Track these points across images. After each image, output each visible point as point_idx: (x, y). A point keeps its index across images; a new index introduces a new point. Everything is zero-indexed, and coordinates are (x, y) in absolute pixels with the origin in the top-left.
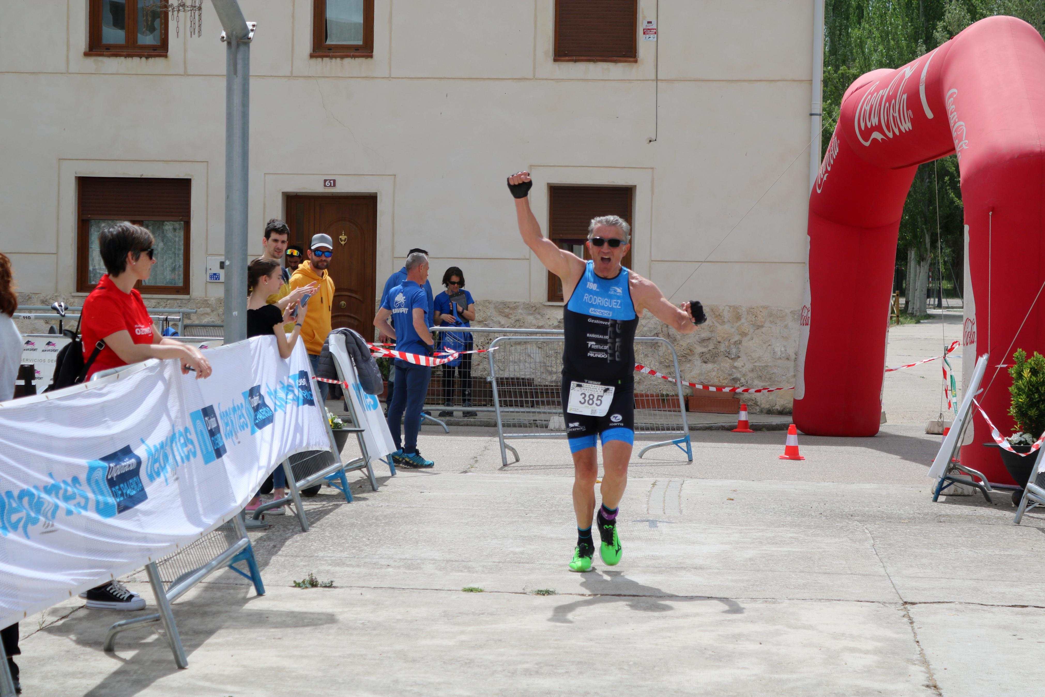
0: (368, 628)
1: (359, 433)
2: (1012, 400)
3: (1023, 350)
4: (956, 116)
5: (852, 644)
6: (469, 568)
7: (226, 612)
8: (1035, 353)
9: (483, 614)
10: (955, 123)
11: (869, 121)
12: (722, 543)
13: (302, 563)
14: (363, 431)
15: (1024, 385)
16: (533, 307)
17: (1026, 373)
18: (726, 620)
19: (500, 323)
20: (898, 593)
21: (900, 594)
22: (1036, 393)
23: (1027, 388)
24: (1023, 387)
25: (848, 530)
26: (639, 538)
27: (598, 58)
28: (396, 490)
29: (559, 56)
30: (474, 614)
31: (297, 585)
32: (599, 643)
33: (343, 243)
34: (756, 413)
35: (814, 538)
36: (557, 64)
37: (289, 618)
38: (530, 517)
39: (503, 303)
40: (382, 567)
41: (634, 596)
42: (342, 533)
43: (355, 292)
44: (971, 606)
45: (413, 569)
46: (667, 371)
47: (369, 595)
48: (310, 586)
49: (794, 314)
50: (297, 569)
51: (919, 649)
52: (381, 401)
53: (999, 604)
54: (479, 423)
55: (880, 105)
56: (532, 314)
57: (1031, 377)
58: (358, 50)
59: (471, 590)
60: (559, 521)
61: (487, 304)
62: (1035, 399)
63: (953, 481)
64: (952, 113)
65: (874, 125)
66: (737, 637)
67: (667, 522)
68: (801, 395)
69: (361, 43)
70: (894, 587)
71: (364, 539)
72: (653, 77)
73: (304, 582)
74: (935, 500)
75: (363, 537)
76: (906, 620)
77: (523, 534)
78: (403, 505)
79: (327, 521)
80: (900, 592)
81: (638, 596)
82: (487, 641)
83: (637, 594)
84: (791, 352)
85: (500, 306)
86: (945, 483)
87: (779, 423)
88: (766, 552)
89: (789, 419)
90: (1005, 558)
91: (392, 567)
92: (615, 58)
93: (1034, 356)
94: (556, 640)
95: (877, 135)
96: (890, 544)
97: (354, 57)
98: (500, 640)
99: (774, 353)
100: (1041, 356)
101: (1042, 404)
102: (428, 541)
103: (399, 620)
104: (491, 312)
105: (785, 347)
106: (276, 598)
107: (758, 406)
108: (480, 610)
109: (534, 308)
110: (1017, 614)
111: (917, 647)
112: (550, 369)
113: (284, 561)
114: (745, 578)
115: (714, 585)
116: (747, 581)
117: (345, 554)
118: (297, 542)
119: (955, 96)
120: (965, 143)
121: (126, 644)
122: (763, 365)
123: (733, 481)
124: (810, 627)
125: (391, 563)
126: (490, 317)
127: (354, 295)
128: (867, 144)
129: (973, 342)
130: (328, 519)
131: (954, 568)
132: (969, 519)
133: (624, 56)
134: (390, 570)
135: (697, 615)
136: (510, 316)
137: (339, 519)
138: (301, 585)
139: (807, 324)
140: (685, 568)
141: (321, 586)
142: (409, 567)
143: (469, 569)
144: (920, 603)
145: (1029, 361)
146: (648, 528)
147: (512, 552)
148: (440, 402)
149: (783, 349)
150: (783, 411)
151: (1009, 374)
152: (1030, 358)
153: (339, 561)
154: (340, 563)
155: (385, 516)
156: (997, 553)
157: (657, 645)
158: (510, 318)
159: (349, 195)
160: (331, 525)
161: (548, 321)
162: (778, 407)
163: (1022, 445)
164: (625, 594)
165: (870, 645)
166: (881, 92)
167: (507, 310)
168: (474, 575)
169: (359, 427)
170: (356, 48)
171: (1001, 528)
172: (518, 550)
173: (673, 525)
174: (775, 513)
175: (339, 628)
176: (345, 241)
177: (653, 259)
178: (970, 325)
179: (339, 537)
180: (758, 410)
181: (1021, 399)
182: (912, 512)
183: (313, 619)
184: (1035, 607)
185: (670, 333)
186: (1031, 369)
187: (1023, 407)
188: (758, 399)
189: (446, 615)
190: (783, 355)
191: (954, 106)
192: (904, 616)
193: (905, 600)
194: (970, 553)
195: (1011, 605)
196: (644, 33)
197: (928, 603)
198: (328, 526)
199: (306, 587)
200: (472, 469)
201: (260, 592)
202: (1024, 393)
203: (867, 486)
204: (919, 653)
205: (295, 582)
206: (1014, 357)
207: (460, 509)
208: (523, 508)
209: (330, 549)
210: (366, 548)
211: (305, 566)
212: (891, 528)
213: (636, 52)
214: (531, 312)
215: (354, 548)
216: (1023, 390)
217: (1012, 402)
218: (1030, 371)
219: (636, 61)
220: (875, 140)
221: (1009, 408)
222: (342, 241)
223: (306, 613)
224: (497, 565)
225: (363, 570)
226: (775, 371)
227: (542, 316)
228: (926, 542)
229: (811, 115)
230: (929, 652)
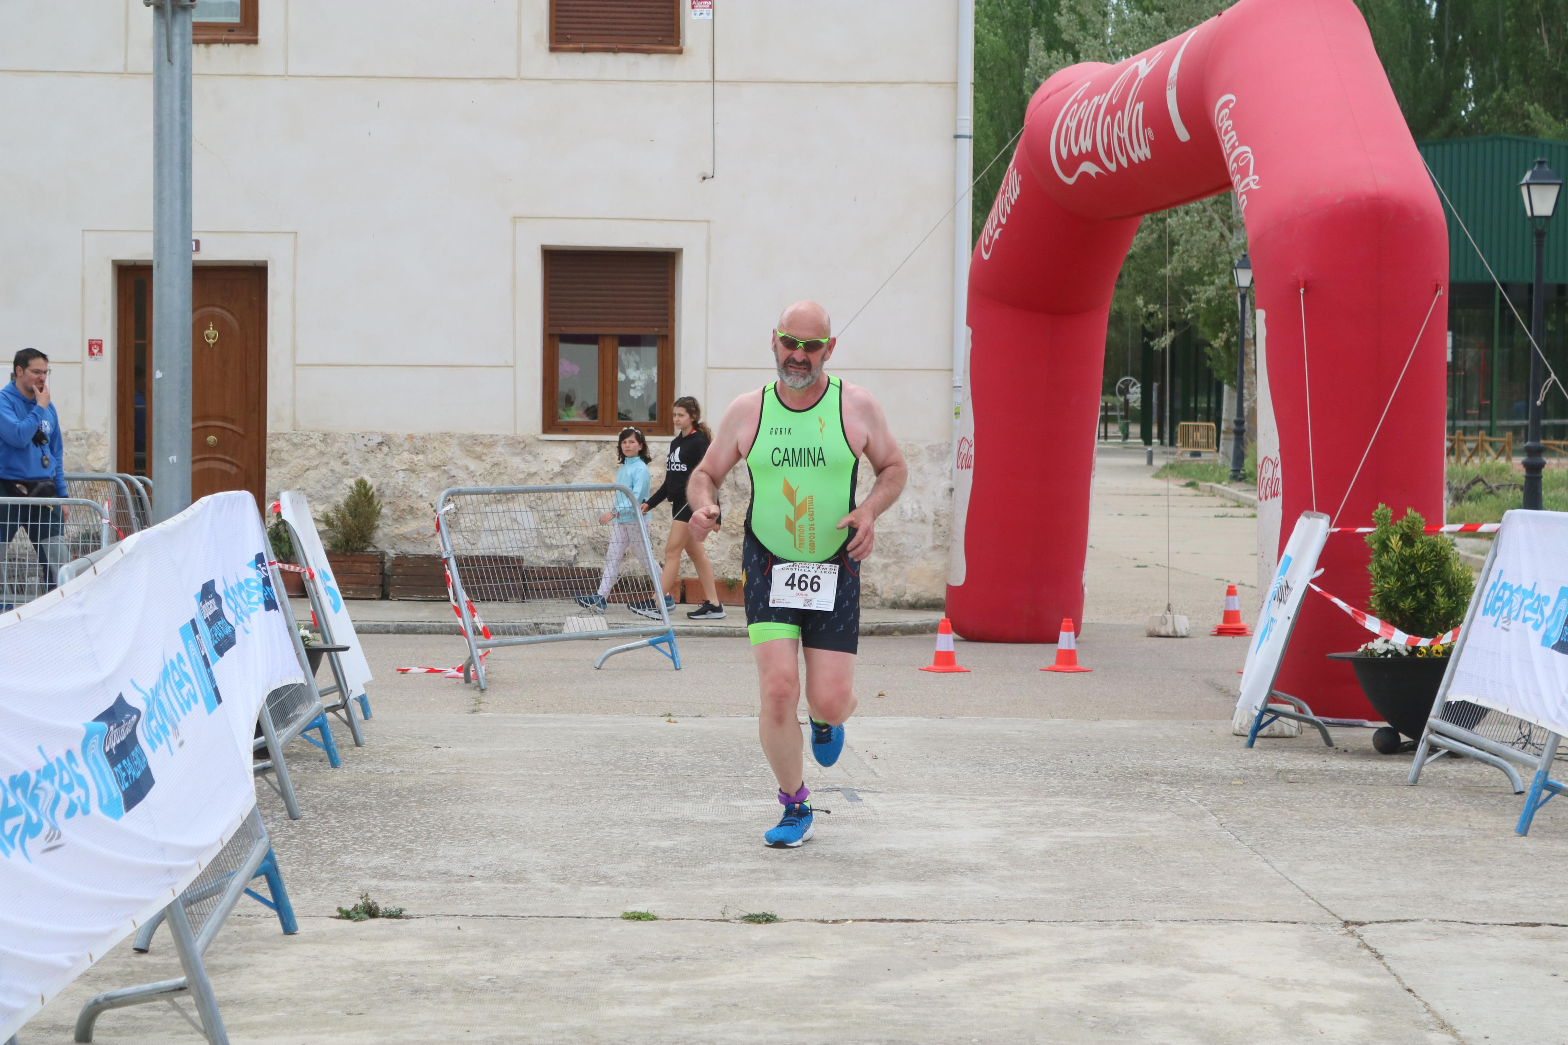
0: (502, 988)
1: (333, 653)
2: (1372, 586)
3: (1387, 506)
4: (1235, 138)
5: (1308, 998)
6: (605, 877)
7: (248, 965)
8: (1409, 511)
9: (678, 958)
10: (1233, 147)
11: (1076, 145)
12: (983, 826)
13: (324, 875)
14: (346, 649)
15: (1391, 560)
16: (520, 443)
17: (1395, 542)
18: (1080, 959)
19: (467, 469)
20: (1321, 906)
21: (1329, 908)
22: (1411, 573)
23: (1396, 566)
24: (1390, 564)
25: (1163, 799)
26: (846, 820)
27: (620, 46)
28: (391, 743)
29: (558, 42)
30: (662, 957)
31: (346, 915)
32: (900, 1006)
33: (211, 341)
34: (874, 608)
35: (1121, 814)
36: (555, 56)
37: (361, 975)
38: (645, 787)
39: (473, 436)
40: (460, 879)
41: (907, 921)
42: (358, 821)
43: (233, 422)
44: (1454, 926)
45: (516, 882)
46: (734, 543)
47: (471, 930)
48: (366, 916)
49: (933, 450)
50: (323, 885)
51: (1423, 1004)
52: (344, 598)
53: (1495, 922)
54: (448, 629)
55: (1095, 119)
56: (518, 454)
57: (1402, 548)
58: (233, 31)
59: (638, 917)
60: (699, 793)
61: (447, 439)
62: (1412, 582)
63: (1277, 714)
64: (1226, 132)
65: (1084, 151)
66: (1117, 990)
67: (870, 792)
68: (959, 578)
69: (236, 20)
70: (1307, 895)
71: (401, 831)
72: (709, 77)
73: (355, 909)
74: (1251, 745)
75: (396, 827)
76: (1366, 952)
77: (654, 817)
78: (426, 771)
79: (317, 800)
80: (1325, 904)
81: (913, 921)
82: (715, 1006)
83: (912, 918)
84: (928, 511)
85: (469, 442)
86: (1266, 718)
87: (918, 623)
88: (1065, 840)
89: (939, 616)
90: (1439, 841)
91: (479, 880)
92: (646, 47)
93: (1406, 514)
94: (827, 1003)
95: (1089, 167)
96: (1245, 822)
97: (228, 42)
98: (735, 1005)
99: (902, 512)
100: (1418, 515)
101: (1421, 591)
102: (508, 832)
103: (546, 974)
104: (454, 451)
105: (918, 502)
106: (317, 938)
107: (877, 595)
108: (670, 952)
109: (522, 445)
110: (1533, 938)
111: (1415, 999)
112: (548, 541)
113: (293, 873)
114: (1062, 885)
115: (1022, 899)
116: (1069, 890)
117: (386, 860)
118: (292, 837)
119: (1231, 105)
120: (1254, 180)
121: (108, 1029)
122: (885, 531)
123: (912, 719)
124: (1221, 969)
125: (472, 872)
126: (451, 459)
127: (229, 426)
128: (1070, 181)
129: (1275, 495)
130: (317, 796)
131: (1377, 860)
132: (1337, 778)
133: (660, 43)
134: (478, 884)
135: (1028, 952)
136: (484, 457)
137: (336, 796)
138: (353, 914)
139: (969, 467)
140: (955, 872)
141: (383, 917)
142: (506, 877)
143: (607, 879)
144: (1370, 923)
145: (1398, 522)
146: (845, 802)
147: (658, 848)
148: (374, 596)
149: (915, 506)
150: (916, 603)
151: (1366, 544)
152: (1400, 518)
153: (383, 870)
154: (387, 874)
155: (410, 790)
156: (1419, 832)
157: (995, 1006)
158: (484, 461)
159: (220, 264)
160: (330, 807)
161: (544, 465)
162: (909, 597)
163: (1389, 656)
164: (892, 918)
165: (1342, 999)
166: (1096, 99)
167: (478, 449)
168: (623, 889)
169: (333, 643)
170: (230, 28)
171: (1393, 791)
172: (665, 844)
173: (882, 795)
174: (1023, 771)
175: (455, 990)
176: (214, 339)
177: (710, 366)
178: (1271, 467)
179: (358, 827)
180: (878, 603)
181: (1388, 583)
182: (1231, 766)
183: (401, 975)
184: (1552, 925)
185: (739, 482)
186: (1402, 535)
187: (1391, 597)
188: (878, 586)
189: (618, 962)
190: (916, 516)
191: (1230, 122)
192: (1359, 946)
193: (1345, 918)
194: (1379, 834)
195: (1514, 922)
196: (693, 7)
197: (1382, 922)
198: (326, 810)
199: (361, 919)
200: (482, 706)
201: (289, 928)
202: (1392, 573)
203: (1123, 724)
204: (1425, 1010)
205: (340, 909)
206: (1373, 517)
207: (522, 775)
208: (621, 772)
209: (354, 849)
210: (413, 846)
211: (331, 879)
212: (1225, 794)
213: (679, 37)
214: (518, 451)
215: (394, 846)
216: (1389, 568)
217: (1373, 590)
218: (1401, 538)
219: (680, 52)
220: (1085, 175)
221: (1369, 599)
222: (209, 339)
223: (384, 963)
224: (647, 872)
225: (437, 886)
226: (904, 540)
227: (535, 457)
228: (1297, 817)
229: (957, 137)
230: (1439, 1007)
